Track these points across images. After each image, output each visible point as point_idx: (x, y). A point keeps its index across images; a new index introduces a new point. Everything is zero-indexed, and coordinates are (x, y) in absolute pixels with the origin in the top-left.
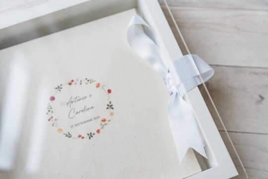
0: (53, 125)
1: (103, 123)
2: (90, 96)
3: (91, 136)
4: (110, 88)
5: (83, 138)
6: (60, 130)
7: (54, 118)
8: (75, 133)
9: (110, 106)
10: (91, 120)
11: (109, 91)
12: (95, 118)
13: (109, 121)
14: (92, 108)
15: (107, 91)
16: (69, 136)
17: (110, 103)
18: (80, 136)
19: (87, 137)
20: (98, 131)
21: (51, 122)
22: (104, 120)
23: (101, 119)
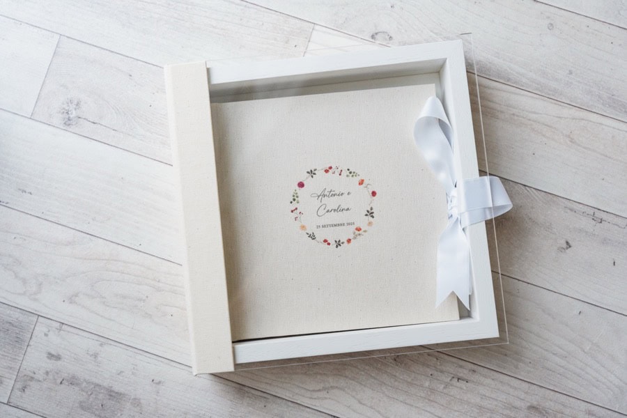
0: (296, 218)
1: (357, 232)
2: (349, 193)
3: (338, 244)
4: (375, 190)
5: (329, 244)
6: (303, 227)
7: (298, 211)
8: (320, 235)
9: (370, 214)
10: (344, 225)
11: (374, 194)
12: (349, 224)
13: (365, 231)
14: (348, 209)
15: (371, 193)
16: (312, 237)
17: (371, 209)
18: (325, 241)
19: (333, 245)
20: (349, 241)
21: (294, 215)
22: (359, 229)
23: (355, 227)
